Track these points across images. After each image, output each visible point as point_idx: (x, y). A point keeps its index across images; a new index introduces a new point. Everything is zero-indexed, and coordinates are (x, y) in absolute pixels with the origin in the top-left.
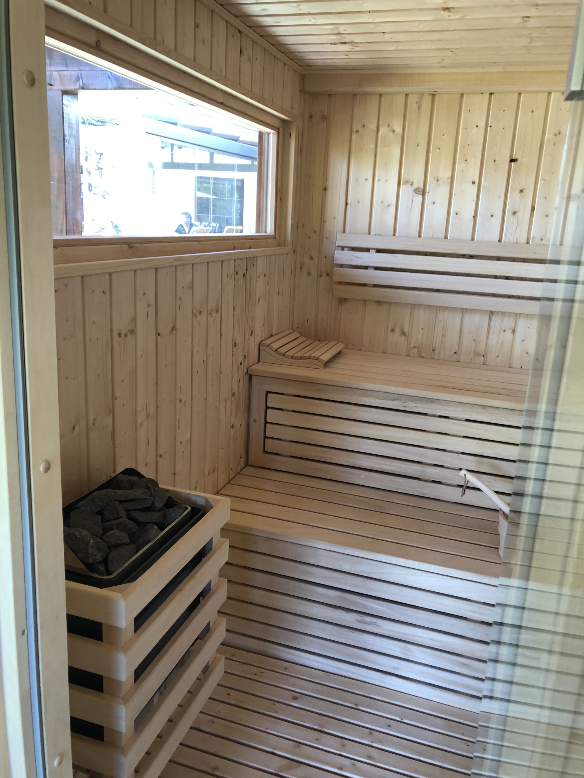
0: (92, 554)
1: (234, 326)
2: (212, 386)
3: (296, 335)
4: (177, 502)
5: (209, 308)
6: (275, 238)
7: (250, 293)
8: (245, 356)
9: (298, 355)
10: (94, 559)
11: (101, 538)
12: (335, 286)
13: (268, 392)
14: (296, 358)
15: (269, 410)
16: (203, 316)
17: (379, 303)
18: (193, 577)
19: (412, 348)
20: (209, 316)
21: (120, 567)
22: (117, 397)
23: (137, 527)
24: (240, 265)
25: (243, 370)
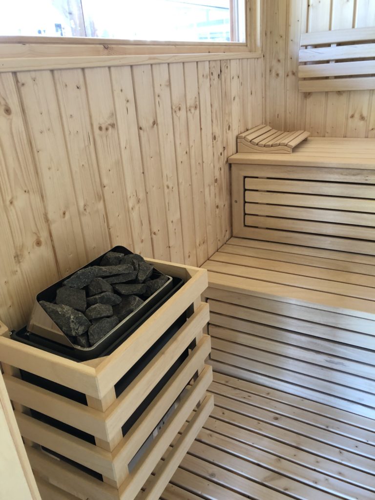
0: (74, 328)
1: (212, 121)
2: (196, 173)
3: (268, 128)
4: (161, 274)
5: (188, 105)
6: (247, 46)
7: (225, 92)
8: (224, 148)
9: (270, 143)
10: (76, 333)
11: (84, 312)
12: (300, 82)
13: (245, 177)
14: (268, 146)
15: (246, 192)
16: (183, 112)
17: (339, 93)
18: (175, 339)
19: (371, 130)
20: (189, 112)
21: (100, 338)
22: (105, 185)
23: (121, 299)
24: (214, 67)
25: (223, 160)
